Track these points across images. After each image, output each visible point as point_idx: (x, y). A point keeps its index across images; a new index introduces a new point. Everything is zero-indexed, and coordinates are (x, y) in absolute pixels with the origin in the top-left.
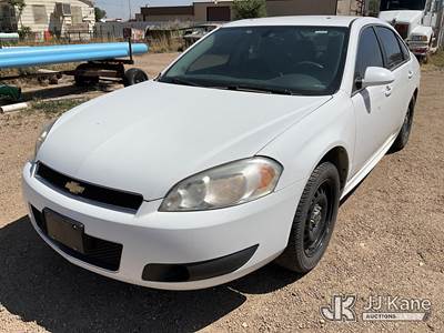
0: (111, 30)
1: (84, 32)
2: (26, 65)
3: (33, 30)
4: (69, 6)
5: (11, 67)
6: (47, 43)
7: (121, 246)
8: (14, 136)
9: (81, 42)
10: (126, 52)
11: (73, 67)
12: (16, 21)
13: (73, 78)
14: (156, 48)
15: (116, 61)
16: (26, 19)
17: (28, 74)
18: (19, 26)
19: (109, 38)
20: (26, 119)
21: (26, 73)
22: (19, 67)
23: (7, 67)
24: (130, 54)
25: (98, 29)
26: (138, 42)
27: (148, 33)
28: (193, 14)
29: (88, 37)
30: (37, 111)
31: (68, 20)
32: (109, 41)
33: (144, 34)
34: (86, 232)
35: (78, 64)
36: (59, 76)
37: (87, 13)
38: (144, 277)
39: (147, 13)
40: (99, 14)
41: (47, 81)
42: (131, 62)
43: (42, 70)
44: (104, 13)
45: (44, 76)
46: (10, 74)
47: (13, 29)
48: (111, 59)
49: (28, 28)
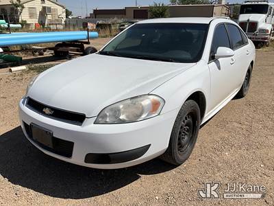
0: (75, 23)
1: (59, 24)
2: (25, 44)
3: (28, 22)
4: (50, 8)
5: (17, 45)
6: (37, 30)
7: (73, 143)
8: (19, 86)
9: (57, 30)
10: (85, 37)
11: (53, 45)
12: (18, 17)
13: (53, 52)
14: (103, 35)
15: (79, 42)
16: (24, 16)
17: (26, 49)
18: (20, 20)
19: (74, 28)
20: (26, 76)
21: (25, 48)
22: (21, 45)
23: (13, 45)
24: (88, 38)
25: (68, 22)
26: (92, 31)
27: (98, 25)
28: (125, 14)
29: (61, 27)
30: (32, 71)
31: (49, 17)
32: (74, 30)
33: (95, 25)
34: (54, 136)
35: (56, 44)
36: (45, 50)
37: (61, 12)
38: (86, 161)
39: (97, 13)
40: (68, 13)
41: (37, 53)
42: (88, 43)
43: (34, 47)
44: (71, 13)
45: (36, 50)
46: (16, 49)
47: (16, 22)
48: (76, 41)
49: (25, 21)
